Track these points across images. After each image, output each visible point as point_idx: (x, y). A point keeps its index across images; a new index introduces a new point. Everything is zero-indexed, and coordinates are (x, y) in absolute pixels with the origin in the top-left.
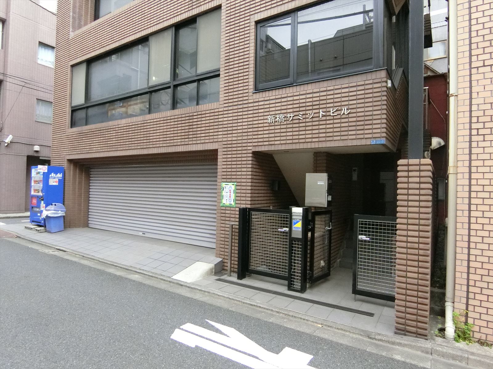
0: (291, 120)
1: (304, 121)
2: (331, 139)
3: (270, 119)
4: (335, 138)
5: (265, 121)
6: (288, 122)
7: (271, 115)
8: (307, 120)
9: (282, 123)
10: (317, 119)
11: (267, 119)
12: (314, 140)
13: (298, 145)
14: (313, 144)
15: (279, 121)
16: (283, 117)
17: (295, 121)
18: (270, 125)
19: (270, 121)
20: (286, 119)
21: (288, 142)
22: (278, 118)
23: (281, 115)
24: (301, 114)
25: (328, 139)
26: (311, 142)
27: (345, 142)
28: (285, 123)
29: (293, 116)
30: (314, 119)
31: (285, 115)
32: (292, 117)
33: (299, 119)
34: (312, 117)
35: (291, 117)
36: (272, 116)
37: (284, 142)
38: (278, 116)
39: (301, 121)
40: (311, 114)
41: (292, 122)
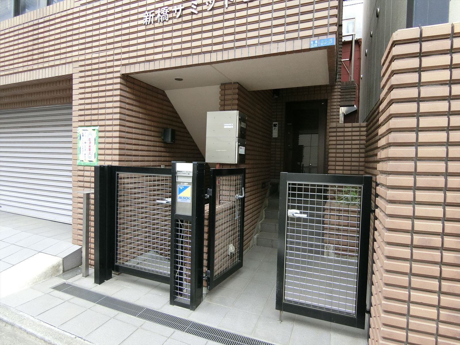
0: (180, 17)
1: (200, 15)
2: (243, 43)
3: (146, 17)
4: (250, 42)
5: (140, 22)
6: (175, 21)
7: (148, 11)
8: (205, 14)
9: (165, 23)
10: (221, 11)
11: (142, 18)
12: (215, 48)
13: (190, 58)
14: (214, 55)
15: (160, 20)
16: (167, 11)
17: (185, 18)
18: (148, 27)
19: (146, 21)
20: (171, 15)
21: (175, 54)
22: (159, 15)
23: (164, 8)
24: (195, 5)
25: (238, 44)
26: (210, 52)
27: (266, 47)
28: (170, 22)
29: (183, 10)
30: (216, 12)
31: (171, 9)
32: (180, 11)
33: (192, 13)
34: (213, 9)
35: (178, 11)
36: (150, 12)
38: (158, 12)
39: (194, 17)
40: (211, 2)
41: (180, 20)
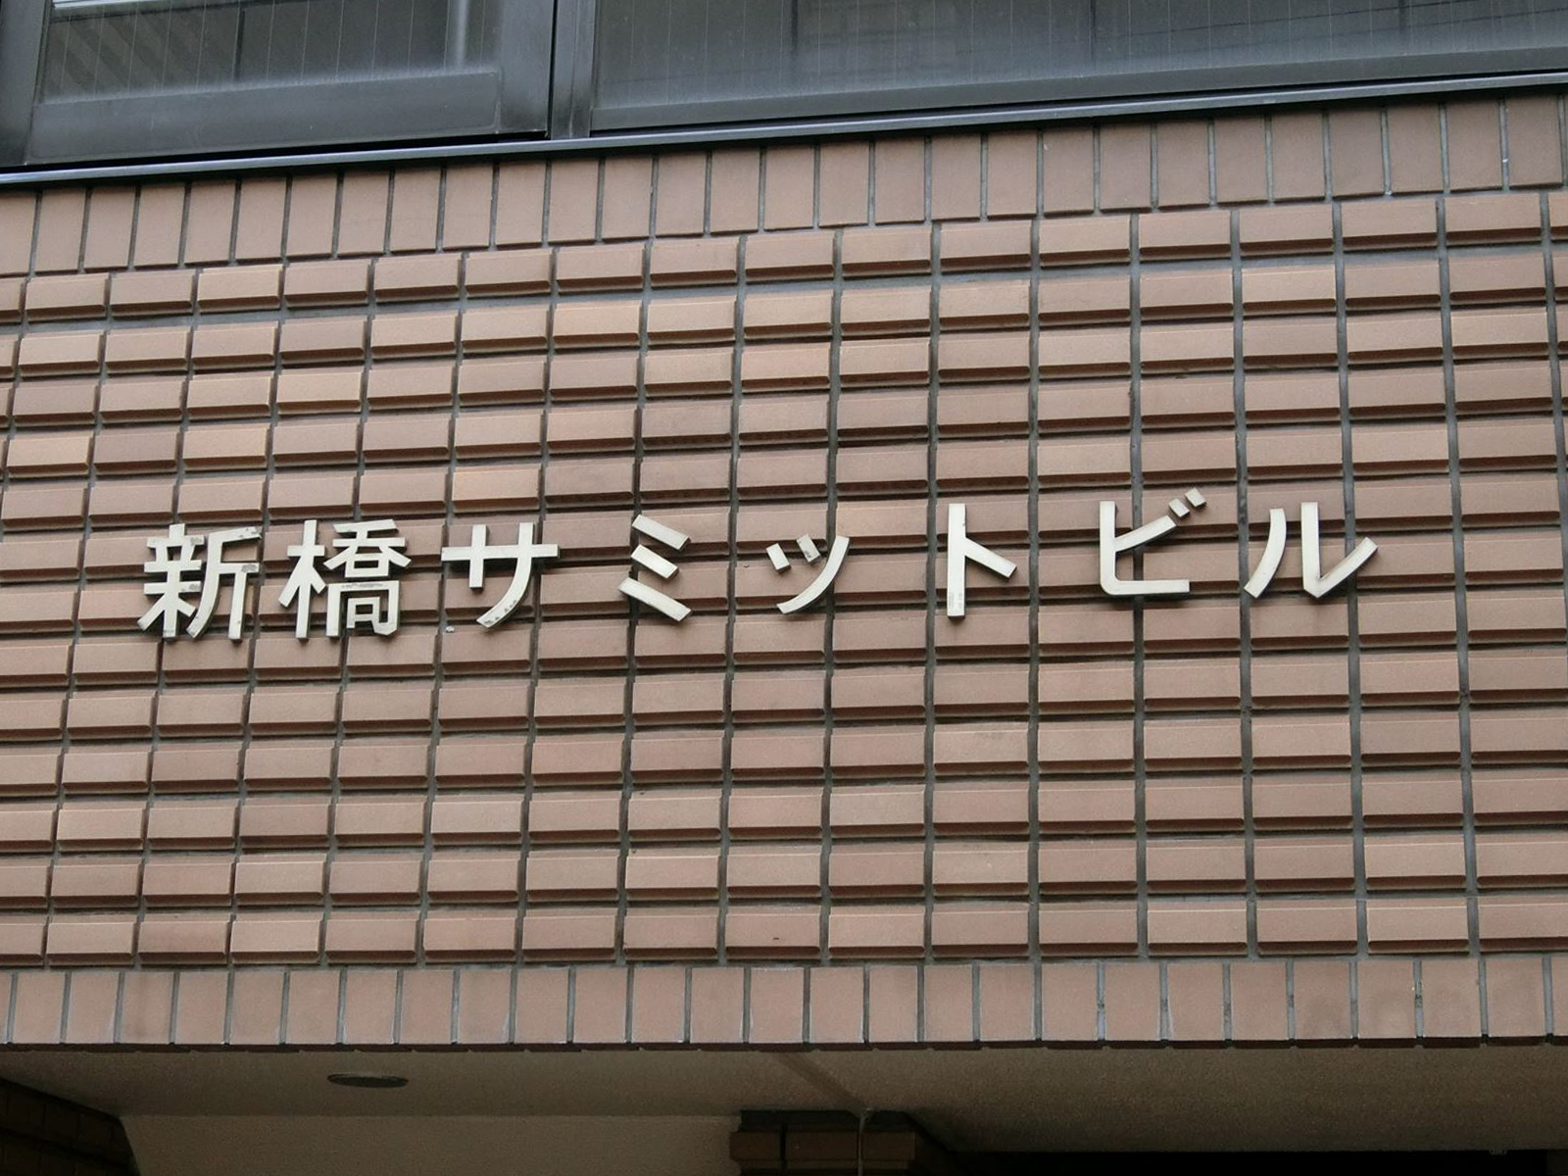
0: (507, 623)
1: (708, 637)
2: (1112, 922)
3: (174, 569)
4: (1171, 920)
5: (102, 602)
6: (461, 645)
7: (197, 521)
8: (756, 634)
9: (363, 653)
10: (902, 629)
11: (133, 574)
12: (852, 926)
13: (599, 986)
14: (836, 986)
15: (317, 622)
16: (387, 555)
17: (561, 640)
18: (180, 659)
19: (171, 605)
20: (424, 592)
21: (448, 930)
22: (305, 577)
23: (362, 528)
24: (658, 547)
25: (1062, 923)
26: (804, 957)
27: (1313, 978)
28: (417, 647)
29: (541, 566)
30: (856, 631)
31: (424, 535)
32: (523, 572)
33: (634, 612)
34: (831, 603)
35: (498, 569)
36: (217, 538)
37: (388, 930)
38: (305, 543)
39: (652, 641)
40: (811, 551)
41: (514, 646)
